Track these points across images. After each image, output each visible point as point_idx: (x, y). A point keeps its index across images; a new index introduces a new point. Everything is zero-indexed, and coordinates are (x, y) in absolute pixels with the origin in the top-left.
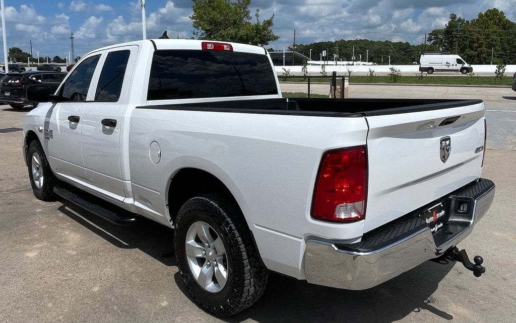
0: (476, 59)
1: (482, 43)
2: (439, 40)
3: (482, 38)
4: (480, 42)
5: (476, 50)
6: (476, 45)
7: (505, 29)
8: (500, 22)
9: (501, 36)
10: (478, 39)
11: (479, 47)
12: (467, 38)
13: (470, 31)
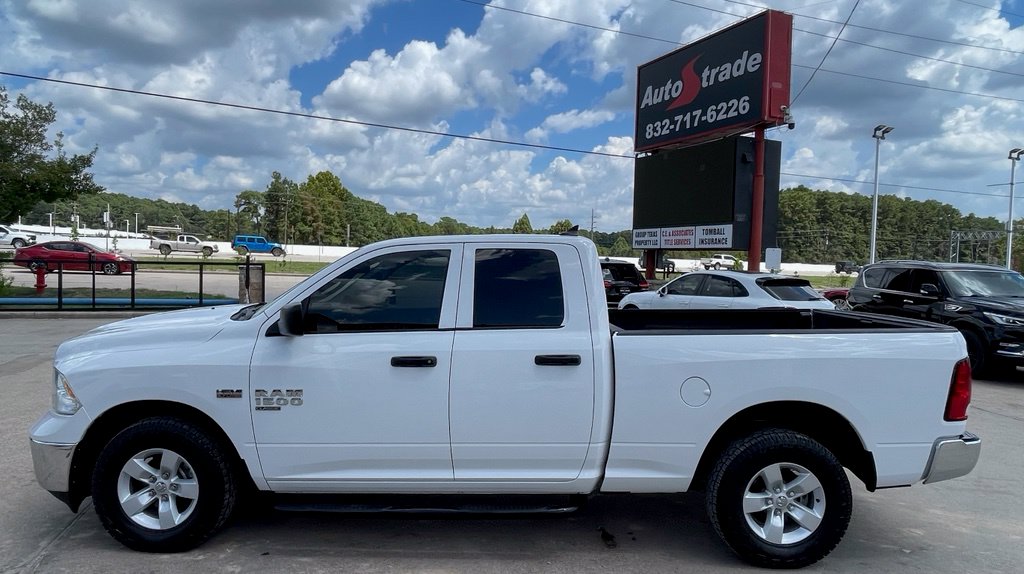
0: (311, 238)
1: (318, 216)
2: (251, 206)
3: (317, 209)
4: (315, 215)
5: (311, 226)
6: (310, 218)
7: (342, 200)
8: (336, 189)
9: (338, 208)
10: (313, 211)
11: (314, 221)
12: (298, 207)
13: (302, 199)
